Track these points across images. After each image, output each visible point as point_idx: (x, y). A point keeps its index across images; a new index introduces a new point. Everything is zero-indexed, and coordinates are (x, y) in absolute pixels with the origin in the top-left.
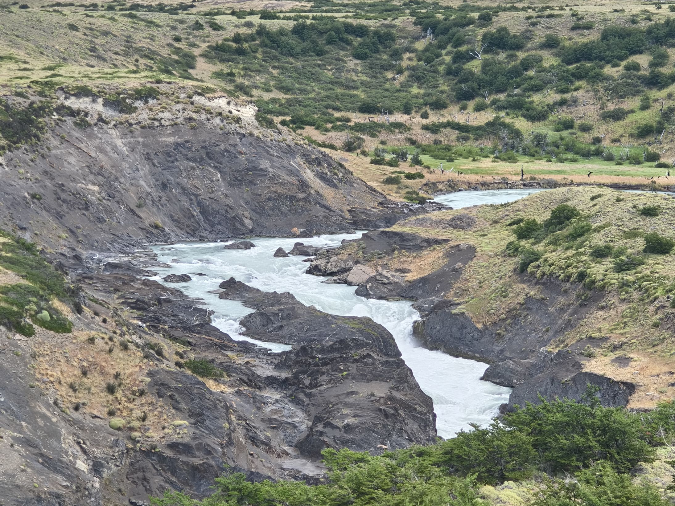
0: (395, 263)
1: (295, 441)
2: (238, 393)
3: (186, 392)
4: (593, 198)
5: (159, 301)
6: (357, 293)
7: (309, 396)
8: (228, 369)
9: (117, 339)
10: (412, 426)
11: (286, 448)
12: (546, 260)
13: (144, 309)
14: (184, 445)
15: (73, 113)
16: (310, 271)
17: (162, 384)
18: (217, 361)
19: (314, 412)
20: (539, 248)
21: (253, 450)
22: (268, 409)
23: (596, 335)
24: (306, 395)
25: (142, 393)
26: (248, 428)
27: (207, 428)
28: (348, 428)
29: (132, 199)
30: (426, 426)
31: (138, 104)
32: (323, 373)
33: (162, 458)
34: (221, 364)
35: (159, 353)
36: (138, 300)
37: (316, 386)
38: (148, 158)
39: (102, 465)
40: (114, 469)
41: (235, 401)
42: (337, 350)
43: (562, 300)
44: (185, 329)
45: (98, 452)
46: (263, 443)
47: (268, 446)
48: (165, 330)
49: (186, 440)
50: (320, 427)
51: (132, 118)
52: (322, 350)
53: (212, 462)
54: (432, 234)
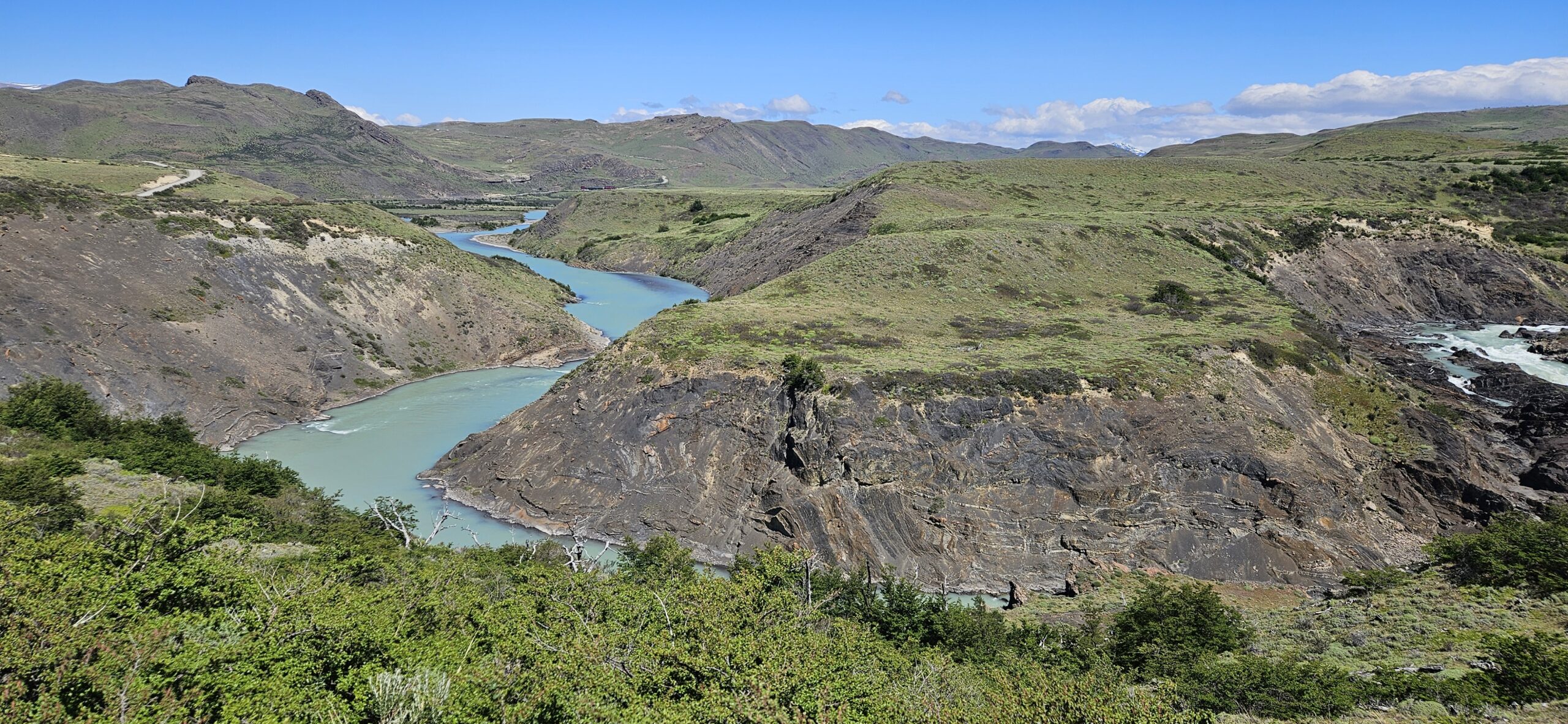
1: (1520, 471)
2: (1472, 432)
3: (1433, 428)
7: (1534, 441)
8: (1463, 413)
11: (1512, 476)
13: (1393, 365)
14: (1428, 463)
15: (1342, 229)
16: (1531, 350)
17: (1413, 419)
18: (1454, 407)
19: (1538, 454)
21: (1484, 474)
22: (1496, 447)
24: (1532, 440)
25: (1396, 422)
27: (1448, 453)
29: (1383, 290)
31: (1395, 224)
32: (1549, 426)
33: (1409, 470)
34: (1457, 410)
35: (1408, 396)
36: (1388, 358)
37: (1541, 435)
38: (1398, 261)
39: (1362, 467)
40: (1372, 470)
41: (1469, 438)
42: (1561, 411)
44: (1426, 381)
45: (1360, 458)
46: (1492, 470)
47: (1496, 472)
48: (1410, 381)
49: (1431, 460)
50: (1545, 466)
51: (1388, 233)
52: (1547, 409)
53: (1451, 477)
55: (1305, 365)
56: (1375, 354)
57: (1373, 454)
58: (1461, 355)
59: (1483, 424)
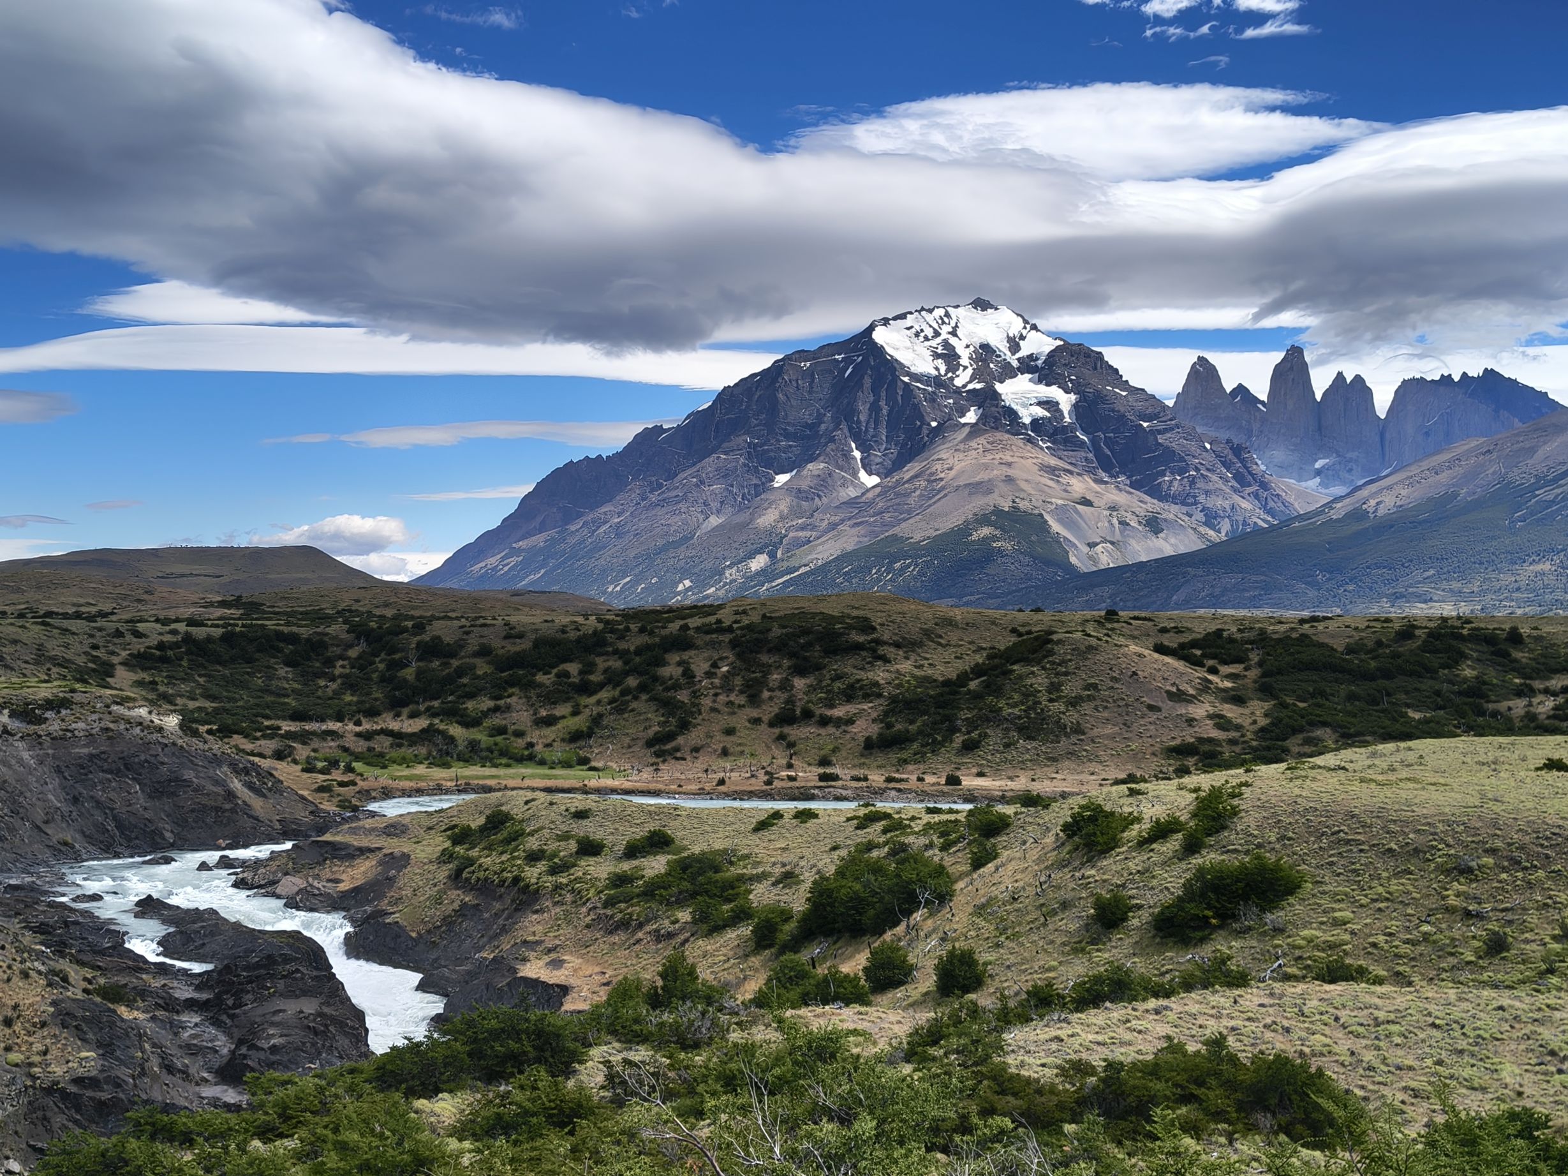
0: (327, 873)
1: (216, 1067)
2: (153, 1019)
4: (527, 803)
5: (66, 924)
6: (286, 905)
7: (232, 1017)
8: (143, 993)
9: (17, 966)
10: (343, 1042)
11: (205, 1075)
12: (480, 865)
13: (49, 933)
14: (90, 1079)
16: (236, 885)
17: (67, 1014)
18: (131, 986)
19: (237, 1033)
20: (474, 853)
21: (168, 1079)
22: (186, 1035)
23: (531, 938)
24: (229, 1016)
25: (44, 1024)
26: (164, 1056)
27: (117, 1059)
28: (274, 1049)
29: (39, 815)
30: (358, 1041)
31: (49, 714)
32: (248, 992)
33: (65, 1095)
34: (135, 988)
35: (65, 979)
36: (42, 924)
37: (240, 1006)
38: (58, 770)
40: (10, 1109)
41: (150, 1028)
42: (264, 966)
43: (497, 906)
44: (95, 952)
46: (180, 1071)
47: (185, 1075)
48: (72, 955)
49: (94, 1073)
50: (243, 1051)
51: (42, 729)
52: (247, 968)
53: (122, 1096)
54: (365, 842)
56: (25, 921)
57: (13, 1081)
58: (148, 907)
59: (171, 1005)
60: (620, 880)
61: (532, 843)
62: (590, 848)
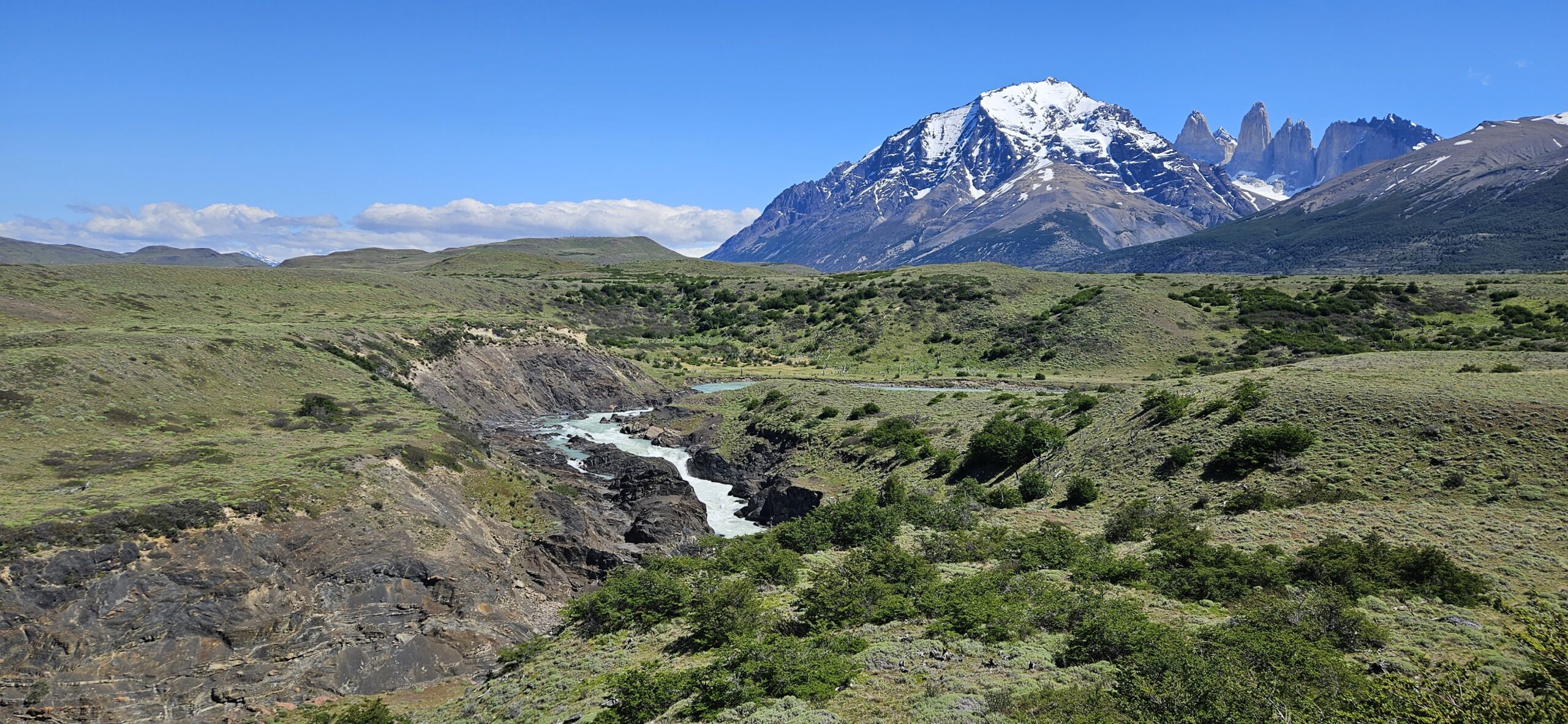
0: (675, 425)
1: (624, 532)
2: (588, 504)
3: (560, 506)
4: (790, 386)
5: (533, 450)
7: (631, 505)
8: (580, 490)
10: (695, 521)
11: (619, 536)
12: (765, 422)
13: (525, 455)
14: (559, 536)
15: (474, 338)
16: (622, 431)
17: (543, 500)
18: (573, 486)
19: (635, 514)
20: (760, 415)
21: (600, 538)
22: (606, 514)
23: (798, 464)
24: (629, 504)
25: (532, 505)
27: (573, 526)
28: (657, 523)
29: (511, 390)
30: (703, 521)
31: (514, 332)
32: (639, 491)
33: (546, 546)
34: (576, 487)
35: (539, 481)
36: (521, 450)
37: (635, 499)
38: (521, 364)
39: (509, 550)
40: (516, 552)
41: (587, 509)
42: (646, 477)
43: (777, 445)
44: (551, 466)
45: (507, 542)
46: (605, 534)
47: (608, 535)
48: (539, 468)
49: (561, 534)
50: (640, 523)
51: (510, 340)
52: (637, 478)
53: (577, 546)
54: (695, 407)
55: (454, 464)
56: (510, 448)
57: (517, 537)
58: (574, 440)
59: (595, 497)
60: (849, 433)
61: (796, 410)
62: (828, 414)
